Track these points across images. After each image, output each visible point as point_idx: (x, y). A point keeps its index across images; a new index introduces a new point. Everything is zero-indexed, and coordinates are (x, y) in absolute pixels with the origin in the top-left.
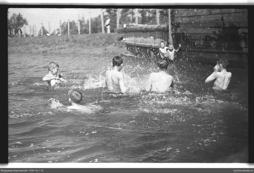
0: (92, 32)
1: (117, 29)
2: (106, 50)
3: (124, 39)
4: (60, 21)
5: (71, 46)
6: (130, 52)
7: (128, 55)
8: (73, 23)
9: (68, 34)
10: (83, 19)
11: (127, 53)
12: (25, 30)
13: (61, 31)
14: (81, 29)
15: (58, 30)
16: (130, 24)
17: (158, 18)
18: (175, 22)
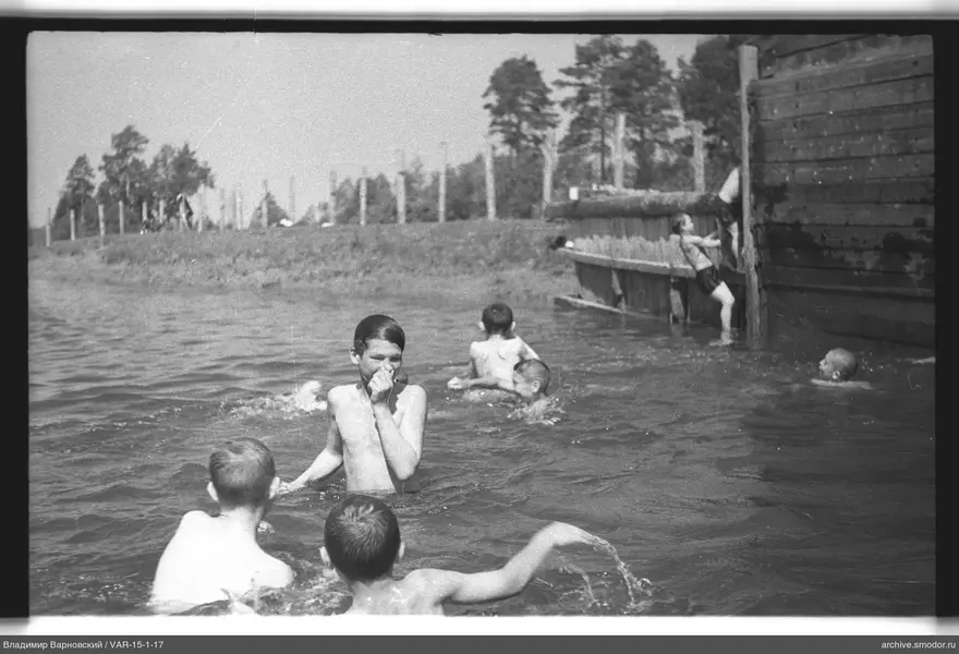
0: (449, 219)
1: (544, 206)
2: (498, 282)
3: (569, 244)
4: (333, 173)
5: (367, 268)
6: (589, 293)
7: (585, 303)
8: (379, 182)
9: (359, 223)
10: (417, 170)
11: (580, 297)
12: (205, 204)
13: (332, 212)
14: (407, 206)
15: (325, 207)
16: (595, 187)
17: (700, 167)
18: (766, 181)
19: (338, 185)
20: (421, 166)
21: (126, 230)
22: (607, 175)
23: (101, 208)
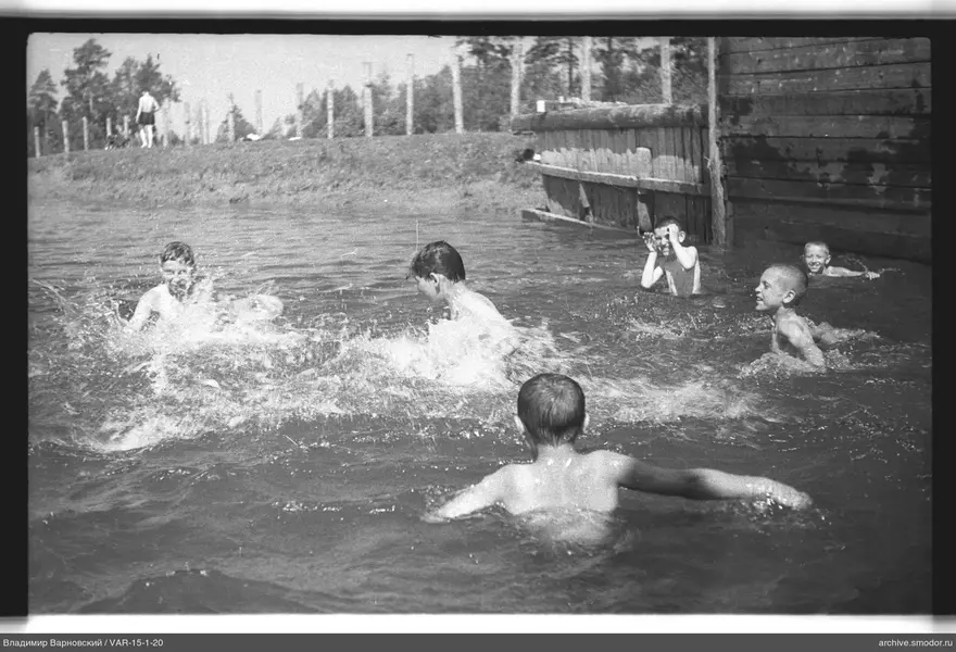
0: (417, 131)
1: (512, 118)
2: (466, 195)
3: (537, 157)
4: (300, 86)
5: (336, 182)
6: (556, 206)
7: (553, 216)
8: (346, 94)
9: (326, 136)
10: (384, 81)
11: (548, 210)
13: (300, 128)
14: (374, 118)
15: (291, 120)
16: (561, 99)
17: (666, 78)
18: (733, 92)
19: (305, 98)
20: (388, 77)
21: (91, 147)
22: (575, 87)
23: (64, 123)
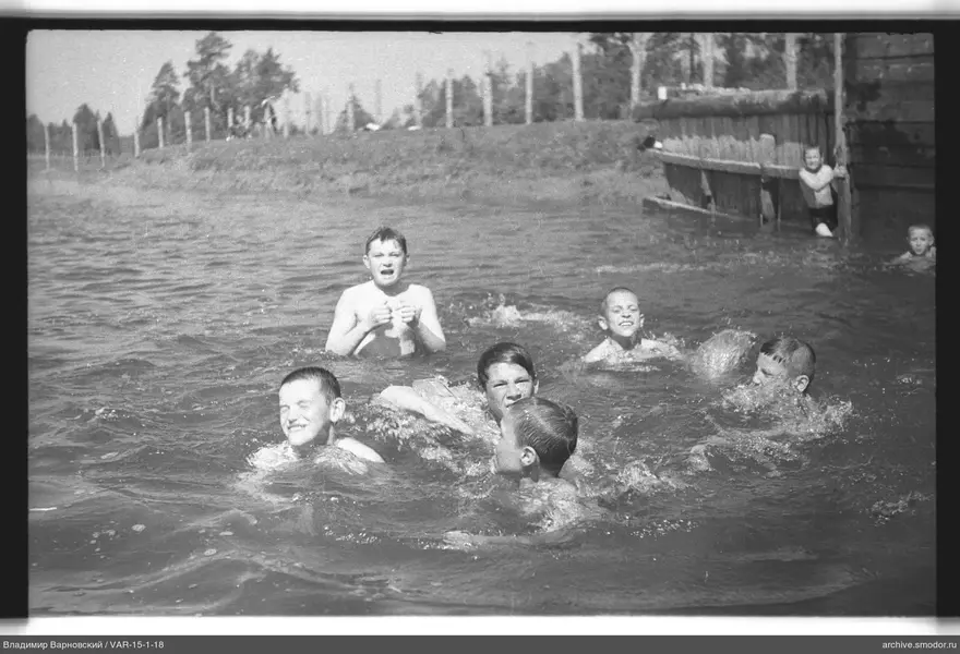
0: (537, 120)
1: (632, 106)
2: (586, 183)
3: (658, 145)
4: (419, 76)
5: (455, 172)
6: (678, 195)
7: (675, 204)
8: (465, 84)
9: (444, 125)
10: (503, 70)
11: (669, 198)
12: (288, 109)
13: (419, 117)
14: (494, 108)
15: (410, 109)
16: (684, 86)
17: (791, 63)
18: (860, 78)
19: (424, 86)
20: (507, 66)
21: (213, 138)
22: (696, 73)
23: (187, 115)
